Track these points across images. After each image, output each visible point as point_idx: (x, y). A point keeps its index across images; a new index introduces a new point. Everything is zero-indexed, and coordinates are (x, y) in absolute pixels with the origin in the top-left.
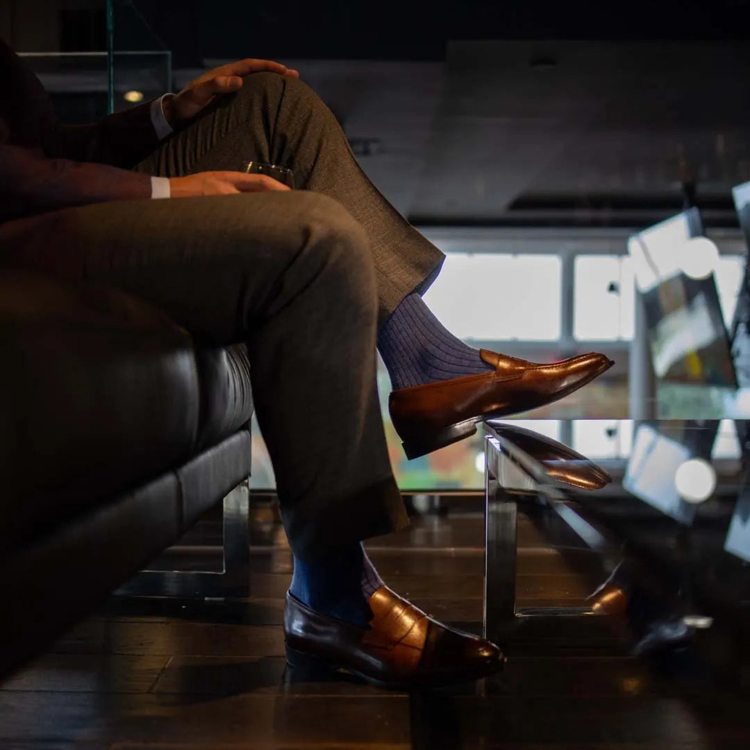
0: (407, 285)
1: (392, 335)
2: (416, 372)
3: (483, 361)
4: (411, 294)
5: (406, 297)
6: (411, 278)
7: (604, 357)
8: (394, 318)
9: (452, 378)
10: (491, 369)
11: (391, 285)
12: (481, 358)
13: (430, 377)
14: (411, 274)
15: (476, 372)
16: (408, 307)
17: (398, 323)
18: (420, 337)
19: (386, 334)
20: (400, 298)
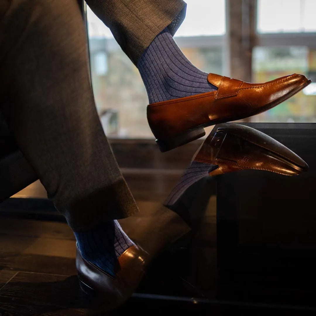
0: (158, 27)
1: (148, 65)
2: (162, 92)
3: (209, 83)
4: (161, 33)
5: (157, 36)
6: (161, 22)
7: (303, 77)
8: (149, 52)
9: (186, 96)
10: (215, 89)
11: (146, 28)
12: (208, 81)
13: (172, 96)
14: (162, 19)
15: (203, 92)
16: (158, 43)
17: (151, 55)
18: (165, 66)
19: (143, 64)
20: (153, 37)
